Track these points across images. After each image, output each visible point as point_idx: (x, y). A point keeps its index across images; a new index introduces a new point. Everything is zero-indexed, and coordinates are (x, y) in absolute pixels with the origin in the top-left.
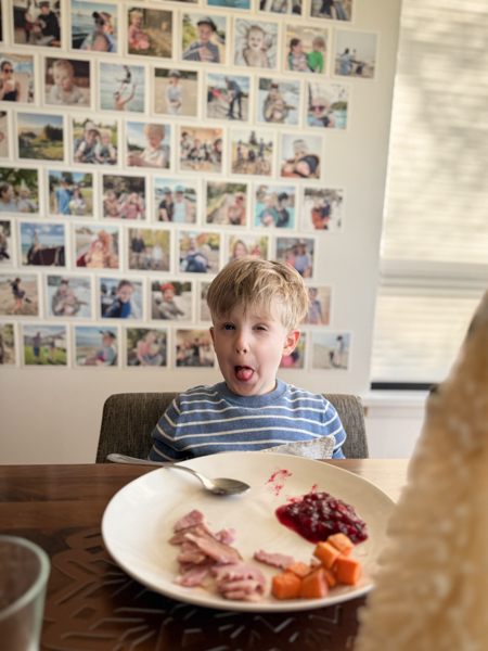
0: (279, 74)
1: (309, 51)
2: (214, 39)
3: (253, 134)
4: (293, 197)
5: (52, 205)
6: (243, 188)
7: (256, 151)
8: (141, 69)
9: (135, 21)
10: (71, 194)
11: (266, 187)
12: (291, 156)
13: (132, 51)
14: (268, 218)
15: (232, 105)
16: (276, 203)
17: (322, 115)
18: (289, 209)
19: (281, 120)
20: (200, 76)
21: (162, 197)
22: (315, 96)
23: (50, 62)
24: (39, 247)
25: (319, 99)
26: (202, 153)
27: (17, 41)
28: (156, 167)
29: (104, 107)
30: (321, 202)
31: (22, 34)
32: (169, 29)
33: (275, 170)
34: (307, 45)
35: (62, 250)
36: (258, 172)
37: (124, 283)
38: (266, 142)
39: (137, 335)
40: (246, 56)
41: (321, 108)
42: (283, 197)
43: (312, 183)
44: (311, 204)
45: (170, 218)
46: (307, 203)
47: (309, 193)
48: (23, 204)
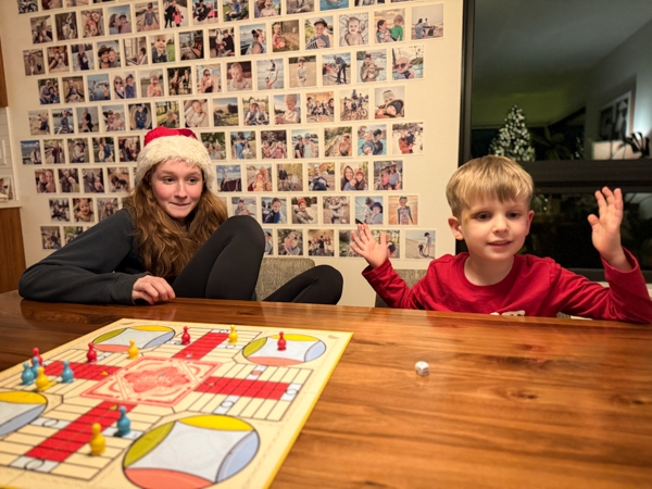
0: (371, 46)
1: (391, 27)
2: (325, 32)
3: (354, 91)
4: (385, 132)
5: (233, 153)
6: (349, 130)
7: (357, 103)
8: (281, 60)
9: (276, 31)
10: (243, 145)
11: (365, 127)
12: (382, 103)
13: (275, 50)
14: (367, 149)
15: (339, 74)
16: (373, 137)
17: (403, 70)
18: (382, 141)
19: (374, 79)
20: (317, 58)
21: (297, 142)
22: (397, 58)
23: (229, 65)
24: (227, 180)
25: (401, 59)
26: (321, 110)
27: (211, 57)
28: (293, 123)
29: (260, 88)
30: (406, 133)
31: (214, 51)
32: (297, 31)
33: (371, 115)
34: (390, 23)
35: (240, 180)
36: (359, 117)
37: (275, 200)
38: (364, 96)
39: (285, 234)
40: (347, 40)
41: (403, 65)
42: (379, 132)
43: (399, 121)
44: (399, 135)
45: (302, 155)
46: (395, 135)
47: (396, 128)
48: (217, 154)
